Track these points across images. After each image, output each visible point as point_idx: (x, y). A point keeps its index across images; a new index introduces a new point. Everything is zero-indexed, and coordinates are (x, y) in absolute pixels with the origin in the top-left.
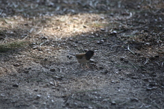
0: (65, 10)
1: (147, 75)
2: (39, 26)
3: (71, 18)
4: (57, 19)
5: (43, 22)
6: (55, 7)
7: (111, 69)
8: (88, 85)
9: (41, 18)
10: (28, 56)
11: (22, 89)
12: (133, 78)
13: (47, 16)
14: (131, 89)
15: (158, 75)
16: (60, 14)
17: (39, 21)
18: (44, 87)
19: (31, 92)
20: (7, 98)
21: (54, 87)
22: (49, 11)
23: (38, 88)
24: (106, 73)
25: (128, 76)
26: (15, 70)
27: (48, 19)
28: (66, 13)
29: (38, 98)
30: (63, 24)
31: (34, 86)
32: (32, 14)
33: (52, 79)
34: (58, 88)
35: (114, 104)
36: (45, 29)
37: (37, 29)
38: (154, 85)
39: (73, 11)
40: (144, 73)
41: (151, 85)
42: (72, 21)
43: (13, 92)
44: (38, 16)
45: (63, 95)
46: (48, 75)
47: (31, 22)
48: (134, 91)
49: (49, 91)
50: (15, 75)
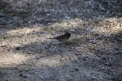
0: (113, 13)
2: (93, 25)
3: (118, 20)
4: (108, 20)
5: (97, 23)
6: (106, 11)
9: (95, 19)
10: (85, 48)
11: (81, 72)
13: (99, 18)
16: (109, 16)
17: (93, 22)
18: (98, 71)
20: (71, 78)
21: (105, 71)
22: (101, 14)
26: (76, 58)
27: (100, 20)
28: (114, 16)
30: (112, 24)
31: (90, 70)
32: (88, 16)
33: (103, 65)
34: (108, 72)
36: (98, 28)
37: (92, 28)
39: (120, 14)
42: (118, 22)
43: (75, 74)
44: (93, 18)
45: (112, 77)
46: (100, 62)
47: (87, 23)
50: (76, 62)
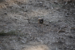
1: (66, 9)
7: (50, 7)
8: (39, 14)
12: (60, 11)
14: (58, 16)
15: (71, 9)
19: (13, 17)
23: (16, 15)
24: (47, 9)
25: (58, 10)
29: (16, 19)
35: (51, 23)
38: (69, 14)
40: (65, 9)
41: (68, 14)
48: (60, 17)
49: (21, 16)
